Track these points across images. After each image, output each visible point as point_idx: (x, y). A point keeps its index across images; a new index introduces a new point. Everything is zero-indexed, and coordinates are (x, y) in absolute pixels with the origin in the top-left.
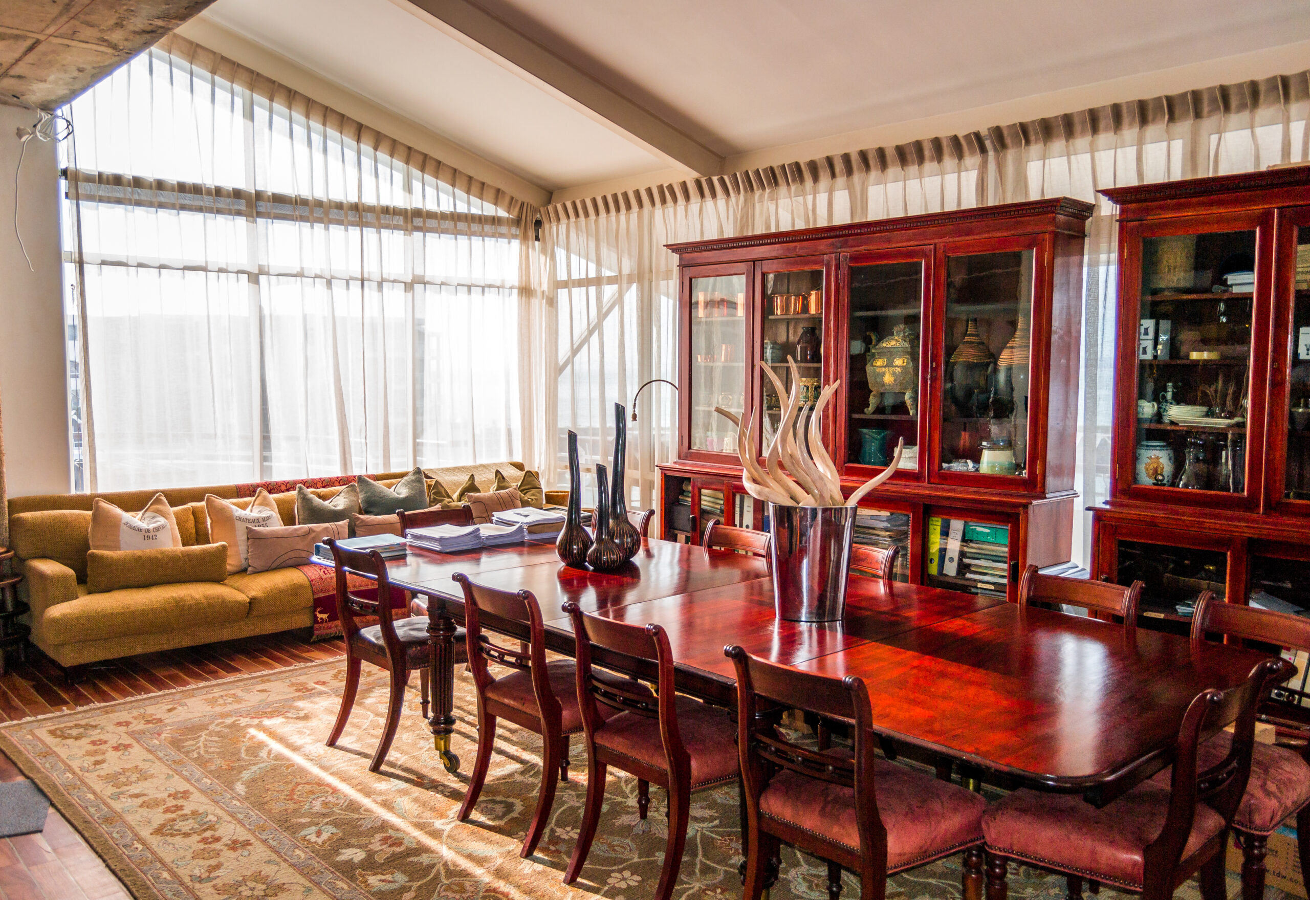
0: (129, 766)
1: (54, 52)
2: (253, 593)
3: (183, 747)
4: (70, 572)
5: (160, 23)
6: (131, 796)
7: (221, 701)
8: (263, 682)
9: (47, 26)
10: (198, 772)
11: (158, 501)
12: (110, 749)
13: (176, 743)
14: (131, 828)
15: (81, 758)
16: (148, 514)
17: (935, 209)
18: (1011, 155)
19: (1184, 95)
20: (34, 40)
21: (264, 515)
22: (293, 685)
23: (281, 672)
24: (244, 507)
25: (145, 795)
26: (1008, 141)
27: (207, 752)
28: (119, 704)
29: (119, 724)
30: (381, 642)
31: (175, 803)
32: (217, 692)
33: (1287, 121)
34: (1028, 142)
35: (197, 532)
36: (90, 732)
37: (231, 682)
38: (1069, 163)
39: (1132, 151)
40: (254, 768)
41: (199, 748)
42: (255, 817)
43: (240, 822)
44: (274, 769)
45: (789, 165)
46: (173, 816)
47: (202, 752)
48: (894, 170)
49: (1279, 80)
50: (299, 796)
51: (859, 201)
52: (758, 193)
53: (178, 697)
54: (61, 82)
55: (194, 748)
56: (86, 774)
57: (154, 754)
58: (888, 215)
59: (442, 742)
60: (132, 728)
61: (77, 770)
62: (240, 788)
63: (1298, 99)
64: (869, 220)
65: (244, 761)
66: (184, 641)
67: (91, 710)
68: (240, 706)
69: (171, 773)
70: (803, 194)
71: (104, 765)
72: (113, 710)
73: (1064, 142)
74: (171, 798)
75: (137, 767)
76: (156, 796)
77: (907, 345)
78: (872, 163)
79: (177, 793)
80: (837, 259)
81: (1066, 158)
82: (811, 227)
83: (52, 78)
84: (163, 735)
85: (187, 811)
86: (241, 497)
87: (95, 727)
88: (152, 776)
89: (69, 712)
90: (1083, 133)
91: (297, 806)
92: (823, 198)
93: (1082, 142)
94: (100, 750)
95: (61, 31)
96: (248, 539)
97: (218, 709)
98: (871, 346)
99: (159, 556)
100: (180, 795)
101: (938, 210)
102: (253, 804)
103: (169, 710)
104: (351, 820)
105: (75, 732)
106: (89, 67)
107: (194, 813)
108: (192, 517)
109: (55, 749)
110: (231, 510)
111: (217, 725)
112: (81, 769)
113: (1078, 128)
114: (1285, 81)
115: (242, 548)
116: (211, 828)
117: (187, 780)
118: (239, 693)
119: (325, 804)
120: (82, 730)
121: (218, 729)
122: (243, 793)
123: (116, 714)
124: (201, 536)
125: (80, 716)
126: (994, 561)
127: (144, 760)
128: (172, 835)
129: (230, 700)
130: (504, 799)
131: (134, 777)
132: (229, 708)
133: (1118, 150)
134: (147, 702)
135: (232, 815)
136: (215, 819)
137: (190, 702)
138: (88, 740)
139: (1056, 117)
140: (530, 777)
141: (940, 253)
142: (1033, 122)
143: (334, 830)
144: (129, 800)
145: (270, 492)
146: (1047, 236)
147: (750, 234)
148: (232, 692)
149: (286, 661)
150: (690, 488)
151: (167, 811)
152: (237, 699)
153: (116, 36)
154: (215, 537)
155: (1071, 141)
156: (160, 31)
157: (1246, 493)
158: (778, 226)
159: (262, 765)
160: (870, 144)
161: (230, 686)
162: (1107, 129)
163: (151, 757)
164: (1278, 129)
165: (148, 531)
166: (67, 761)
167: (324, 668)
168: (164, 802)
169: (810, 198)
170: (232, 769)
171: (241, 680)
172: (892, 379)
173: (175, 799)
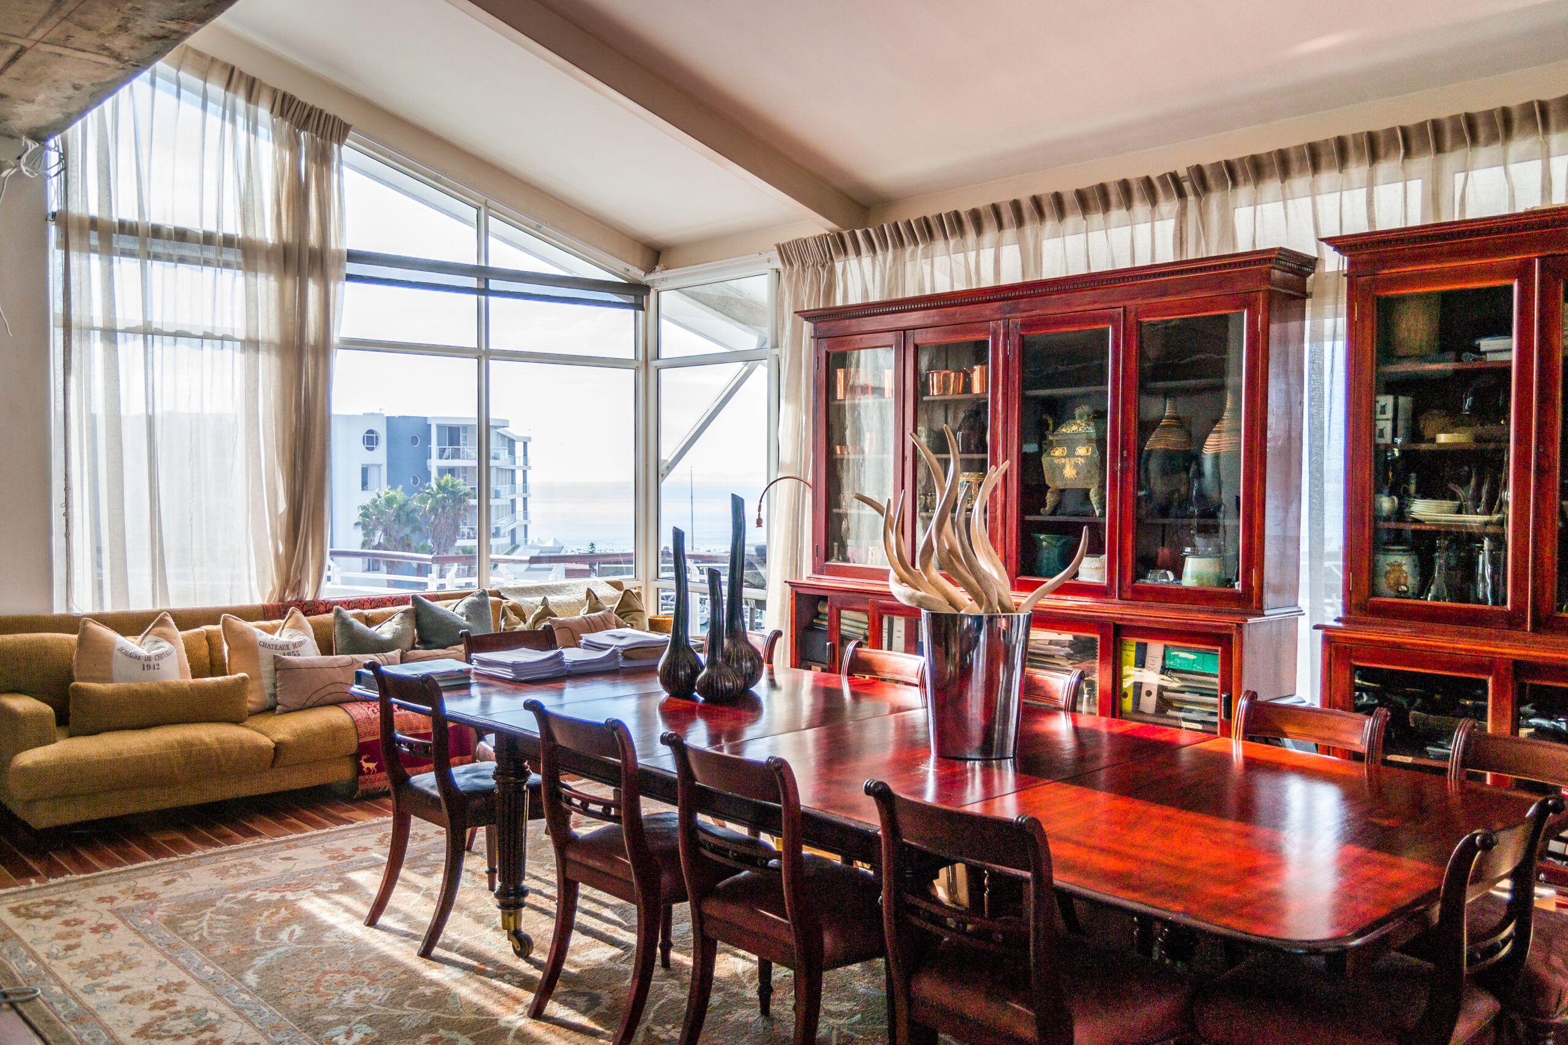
0: (111, 952)
1: (43, 63)
2: (280, 736)
3: (181, 928)
4: (48, 709)
5: (173, 26)
6: (109, 989)
7: (233, 871)
8: (289, 848)
9: (34, 29)
10: (198, 958)
11: (162, 622)
12: (87, 931)
13: (172, 923)
14: (107, 1029)
15: (49, 941)
16: (150, 638)
17: (1124, 263)
18: (1215, 199)
19: (1422, 126)
20: (17, 48)
21: (295, 640)
22: (326, 851)
23: (311, 837)
24: (271, 631)
25: (128, 987)
26: (1211, 182)
27: (211, 934)
28: (104, 875)
29: (102, 900)
30: (436, 793)
31: (165, 997)
32: (229, 860)
33: (1547, 156)
34: (1235, 184)
35: (211, 661)
36: (64, 910)
37: (248, 848)
38: (1285, 208)
39: (1361, 194)
40: (271, 954)
41: (202, 928)
42: (268, 1014)
43: (248, 1020)
44: (296, 955)
45: (946, 215)
46: (163, 1013)
47: (205, 934)
48: (1073, 220)
49: (1536, 105)
50: (326, 988)
51: (1032, 256)
52: (909, 249)
53: (178, 866)
54: (52, 103)
55: (195, 929)
56: (54, 962)
57: (143, 937)
58: (1067, 272)
59: (511, 919)
60: (117, 904)
61: (43, 957)
62: (251, 978)
63: (1559, 129)
64: (1044, 277)
65: (259, 944)
66: (191, 797)
67: (66, 882)
68: (258, 877)
69: (163, 959)
70: (964, 250)
71: (79, 951)
72: (95, 882)
73: (1278, 183)
74: (161, 991)
75: (120, 953)
76: (143, 988)
77: (1091, 430)
78: (1047, 210)
79: (169, 984)
80: (1006, 327)
81: (1281, 203)
82: (974, 287)
83: (41, 97)
84: (157, 914)
85: (180, 1007)
86: (269, 619)
87: (70, 903)
88: (139, 964)
89: (38, 885)
90: (1302, 170)
91: (322, 1000)
92: (988, 255)
93: (1300, 182)
94: (74, 931)
95: (52, 35)
96: (276, 670)
97: (230, 881)
98: (1047, 433)
99: (162, 690)
100: (173, 987)
101: (1127, 265)
102: (267, 999)
103: (167, 883)
104: (391, 1018)
105: (44, 910)
106: (87, 84)
107: (190, 1010)
108: (205, 643)
109: (17, 931)
110: (254, 634)
111: (226, 901)
112: (48, 955)
113: (1295, 166)
114: (1544, 107)
115: (267, 681)
116: (211, 1028)
117: (184, 968)
118: (257, 861)
119: (359, 997)
120: (53, 907)
121: (228, 905)
122: (254, 985)
123: (99, 888)
124: (216, 667)
125: (52, 890)
126: (1202, 694)
127: (130, 945)
128: (159, 1038)
129: (245, 870)
130: (587, 990)
131: (115, 966)
132: (243, 880)
133: (1344, 193)
134: (140, 873)
135: (239, 1011)
136: (216, 1017)
137: (194, 872)
138: (60, 920)
139: (1269, 154)
140: (622, 962)
141: (1131, 317)
142: (1241, 160)
143: (369, 1030)
144: (107, 994)
145: (305, 614)
146: (1261, 295)
147: (900, 297)
148: (248, 860)
149: (320, 822)
150: (827, 610)
151: (154, 1007)
152: (254, 869)
153: (120, 43)
154: (233, 668)
155: (1287, 183)
156: (174, 36)
157: (1509, 606)
158: (933, 287)
159: (281, 950)
160: (1045, 189)
161: (246, 853)
162: (1330, 166)
163: (139, 940)
164: (1536, 166)
165: (148, 658)
166: (31, 946)
167: (367, 831)
168: (152, 995)
169: (972, 255)
170: (243, 954)
171: (261, 846)
172: (1074, 472)
173: (166, 992)
